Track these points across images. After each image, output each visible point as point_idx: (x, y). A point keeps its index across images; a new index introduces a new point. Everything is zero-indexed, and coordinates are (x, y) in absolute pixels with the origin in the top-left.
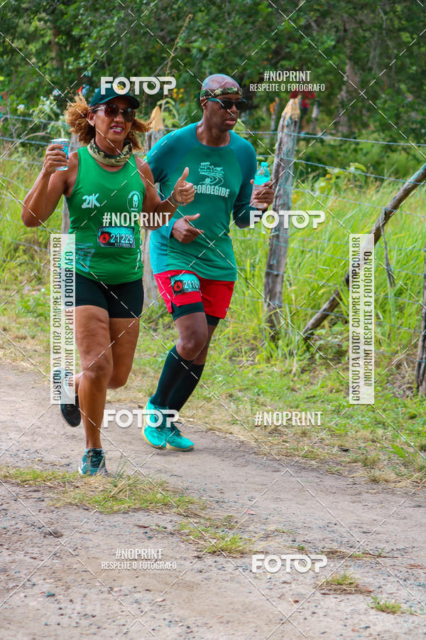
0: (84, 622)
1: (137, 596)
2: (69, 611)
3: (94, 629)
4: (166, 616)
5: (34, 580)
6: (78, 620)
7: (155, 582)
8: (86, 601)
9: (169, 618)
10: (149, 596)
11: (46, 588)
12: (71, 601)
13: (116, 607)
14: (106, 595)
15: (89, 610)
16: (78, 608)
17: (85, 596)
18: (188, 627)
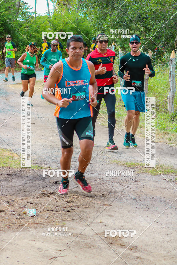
0: (144, 207)
1: (161, 199)
2: (140, 204)
3: (147, 209)
4: (169, 205)
5: (130, 195)
6: (142, 206)
7: (167, 196)
8: (145, 201)
9: (170, 206)
10: (165, 199)
11: (133, 197)
12: (141, 201)
13: (154, 203)
14: (151, 199)
15: (146, 203)
16: (143, 202)
17: (145, 199)
18: (176, 209)
